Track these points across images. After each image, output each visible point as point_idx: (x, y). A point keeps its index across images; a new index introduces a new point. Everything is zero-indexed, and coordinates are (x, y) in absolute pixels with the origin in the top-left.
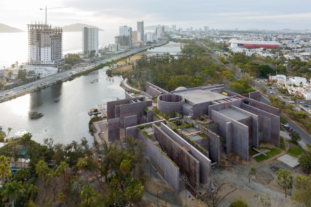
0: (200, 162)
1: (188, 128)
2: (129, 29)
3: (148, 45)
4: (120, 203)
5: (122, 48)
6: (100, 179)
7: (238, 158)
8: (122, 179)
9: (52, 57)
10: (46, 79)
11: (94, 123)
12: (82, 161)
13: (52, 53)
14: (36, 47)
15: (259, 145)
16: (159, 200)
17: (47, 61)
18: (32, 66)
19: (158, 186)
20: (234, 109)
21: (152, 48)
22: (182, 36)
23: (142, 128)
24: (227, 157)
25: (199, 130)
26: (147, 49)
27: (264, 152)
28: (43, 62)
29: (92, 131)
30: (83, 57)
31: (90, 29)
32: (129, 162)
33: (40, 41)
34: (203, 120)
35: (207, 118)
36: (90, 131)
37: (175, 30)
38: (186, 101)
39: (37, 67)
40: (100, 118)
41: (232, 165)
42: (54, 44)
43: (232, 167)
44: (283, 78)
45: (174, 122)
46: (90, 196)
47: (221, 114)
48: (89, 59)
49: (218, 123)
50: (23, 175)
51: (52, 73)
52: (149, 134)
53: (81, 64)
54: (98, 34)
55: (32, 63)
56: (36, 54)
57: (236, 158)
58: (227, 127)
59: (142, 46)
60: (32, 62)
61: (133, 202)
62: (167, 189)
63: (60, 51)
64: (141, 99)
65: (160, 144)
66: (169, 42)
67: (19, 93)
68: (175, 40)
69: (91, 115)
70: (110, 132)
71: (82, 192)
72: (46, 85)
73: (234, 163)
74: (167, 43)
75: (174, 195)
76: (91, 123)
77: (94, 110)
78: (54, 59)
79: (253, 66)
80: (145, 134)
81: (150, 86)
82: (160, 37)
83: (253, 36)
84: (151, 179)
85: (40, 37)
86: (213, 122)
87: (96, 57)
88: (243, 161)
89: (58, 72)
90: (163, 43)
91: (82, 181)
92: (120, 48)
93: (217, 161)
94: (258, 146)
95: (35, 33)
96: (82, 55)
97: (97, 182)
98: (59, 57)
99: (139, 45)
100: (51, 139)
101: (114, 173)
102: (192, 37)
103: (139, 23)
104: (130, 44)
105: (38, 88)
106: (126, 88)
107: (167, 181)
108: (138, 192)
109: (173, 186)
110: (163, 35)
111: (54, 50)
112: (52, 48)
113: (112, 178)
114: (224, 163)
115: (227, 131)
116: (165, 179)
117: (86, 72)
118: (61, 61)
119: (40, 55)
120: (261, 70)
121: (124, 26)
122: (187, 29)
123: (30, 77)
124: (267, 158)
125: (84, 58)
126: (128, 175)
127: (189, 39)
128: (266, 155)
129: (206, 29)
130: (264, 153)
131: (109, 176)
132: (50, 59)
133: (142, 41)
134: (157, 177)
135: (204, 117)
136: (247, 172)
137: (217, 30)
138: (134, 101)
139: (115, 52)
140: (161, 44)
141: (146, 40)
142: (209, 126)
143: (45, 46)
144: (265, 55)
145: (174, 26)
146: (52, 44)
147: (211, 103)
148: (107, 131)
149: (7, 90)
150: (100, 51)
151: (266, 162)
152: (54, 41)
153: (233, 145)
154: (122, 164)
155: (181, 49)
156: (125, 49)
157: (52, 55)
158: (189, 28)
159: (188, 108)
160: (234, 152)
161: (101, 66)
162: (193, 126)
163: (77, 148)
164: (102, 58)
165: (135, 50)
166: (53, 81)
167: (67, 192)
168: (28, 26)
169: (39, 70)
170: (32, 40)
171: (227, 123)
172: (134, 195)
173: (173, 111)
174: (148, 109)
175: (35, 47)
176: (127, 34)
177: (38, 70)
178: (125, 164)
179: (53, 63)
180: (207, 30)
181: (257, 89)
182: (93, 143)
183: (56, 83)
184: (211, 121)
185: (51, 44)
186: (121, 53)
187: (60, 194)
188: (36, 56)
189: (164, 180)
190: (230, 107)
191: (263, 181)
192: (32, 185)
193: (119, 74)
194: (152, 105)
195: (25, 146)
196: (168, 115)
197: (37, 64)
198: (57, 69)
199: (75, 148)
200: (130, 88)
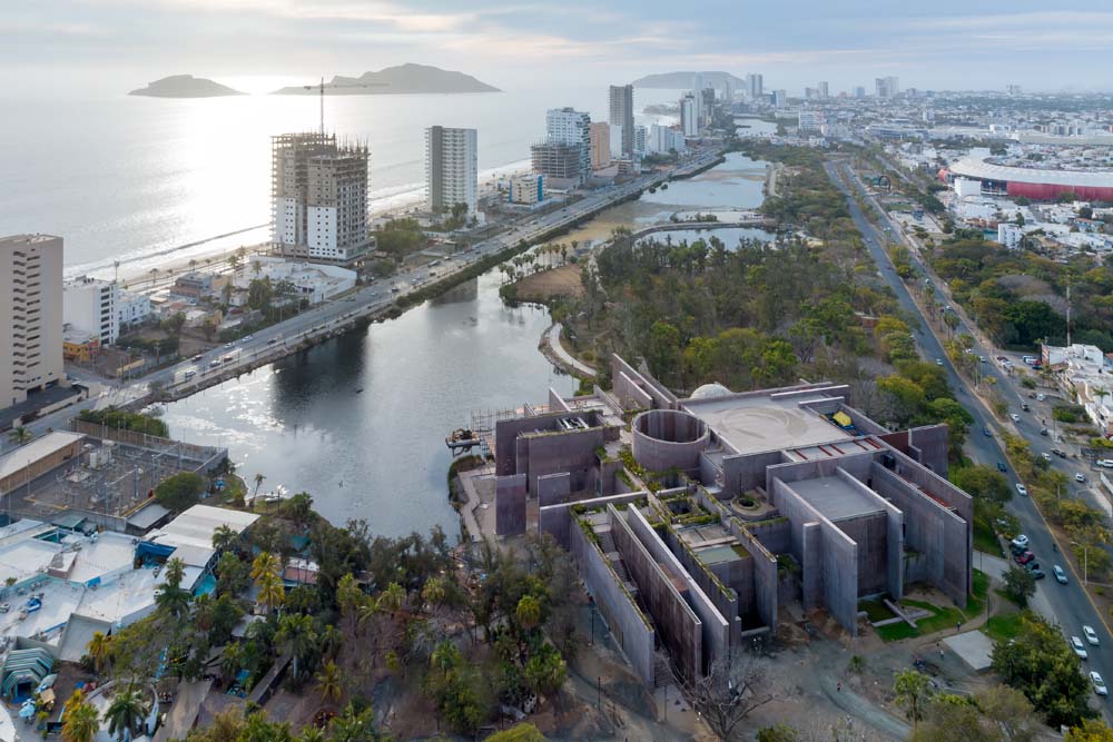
0: (703, 625)
1: (704, 523)
2: (581, 120)
3: (647, 173)
4: (513, 691)
5: (556, 188)
6: (473, 631)
7: (831, 622)
8: (523, 638)
9: (338, 238)
10: (326, 307)
11: (461, 474)
12: (434, 585)
13: (338, 224)
14: (293, 204)
15: (905, 593)
16: (602, 698)
17: (326, 247)
18: (284, 260)
19: (608, 668)
20: (845, 480)
21: (659, 184)
22: (783, 124)
23: (582, 511)
24: (804, 616)
25: (731, 534)
26: (641, 192)
27: (910, 616)
28: (315, 251)
29: (456, 498)
30: (430, 224)
31: (452, 133)
32: (537, 602)
33: (306, 187)
34: (752, 504)
35: (763, 499)
36: (450, 496)
37: (761, 95)
38: (713, 437)
39: (299, 267)
40: (477, 461)
41: (808, 641)
42: (345, 196)
43: (807, 645)
44: (1091, 360)
45: (669, 500)
46: (450, 666)
47: (796, 495)
48: (447, 235)
49: (787, 519)
50: (305, 601)
51: (343, 287)
52: (598, 530)
53: (424, 252)
54: (475, 151)
55: (284, 253)
56: (293, 224)
57: (824, 623)
58: (804, 537)
59: (625, 178)
60: (283, 248)
61: (545, 695)
62: (625, 675)
63: (363, 218)
64: (592, 418)
65: (622, 561)
66: (726, 155)
67: (259, 357)
68: (753, 149)
69: (454, 448)
70: (502, 511)
71: (434, 656)
72: (328, 333)
73: (819, 635)
74: (716, 163)
75: (640, 693)
76: (453, 474)
77: (461, 433)
78: (345, 243)
79: (995, 300)
80: (586, 529)
81: (622, 373)
82: (695, 132)
83: (1071, 132)
84: (594, 647)
85: (306, 174)
86: (777, 513)
87: (469, 226)
88: (842, 634)
89: (358, 282)
90: (705, 163)
91: (434, 631)
92: (548, 187)
93: (771, 626)
94: (901, 596)
95: (291, 163)
96: (426, 216)
97: (465, 636)
98: (360, 236)
99: (614, 171)
100: (363, 523)
101: (504, 621)
102: (818, 134)
103: (615, 91)
104: (582, 171)
105: (307, 341)
106: (557, 359)
107: (630, 659)
108: (552, 673)
109: (641, 672)
110: (707, 124)
111: (344, 216)
112: (339, 210)
113: (500, 632)
114: (788, 631)
115: (805, 544)
116: (627, 653)
117: (439, 287)
118: (366, 246)
119: (305, 228)
120: (1017, 320)
121: (561, 107)
122: (808, 91)
123: (283, 304)
124: (914, 634)
125: (433, 228)
126: (535, 632)
127: (803, 143)
128: (914, 626)
129: (883, 92)
130: (911, 619)
131: (494, 626)
132: (333, 244)
133: (627, 155)
134: (608, 643)
135: (756, 496)
136: (843, 664)
137: (930, 94)
138: (569, 421)
139: (530, 204)
140: (698, 167)
141: (642, 148)
142: (762, 527)
143: (318, 203)
144: (1078, 239)
145: (757, 78)
146: (339, 197)
147: (777, 457)
148: (494, 505)
149: (226, 342)
150: (482, 204)
151: (911, 645)
152: (344, 189)
153: (822, 587)
154: (520, 604)
155: (766, 193)
156: (565, 192)
157: (339, 231)
158: (815, 86)
159: (714, 462)
160: (824, 605)
161: (485, 266)
162: (718, 521)
163: (423, 549)
164: (488, 230)
165: (601, 196)
166: (345, 318)
167: (402, 650)
168: (271, 140)
169: (305, 275)
170: (283, 184)
171: (807, 525)
172: (545, 678)
173: (673, 468)
174: (605, 451)
175: (290, 204)
176: (574, 136)
177: (302, 276)
178: (527, 604)
179: (343, 256)
180: (889, 93)
181: (982, 396)
182: (458, 537)
183: (354, 326)
184: (772, 509)
185: (335, 198)
186: (552, 208)
187: (390, 656)
188: (293, 231)
189: (623, 654)
190: (835, 473)
191: (877, 693)
192: (330, 627)
193: (538, 300)
194: (618, 437)
195: (298, 526)
196: (656, 478)
197: (298, 256)
198: (352, 275)
199: (417, 549)
200: (569, 360)
